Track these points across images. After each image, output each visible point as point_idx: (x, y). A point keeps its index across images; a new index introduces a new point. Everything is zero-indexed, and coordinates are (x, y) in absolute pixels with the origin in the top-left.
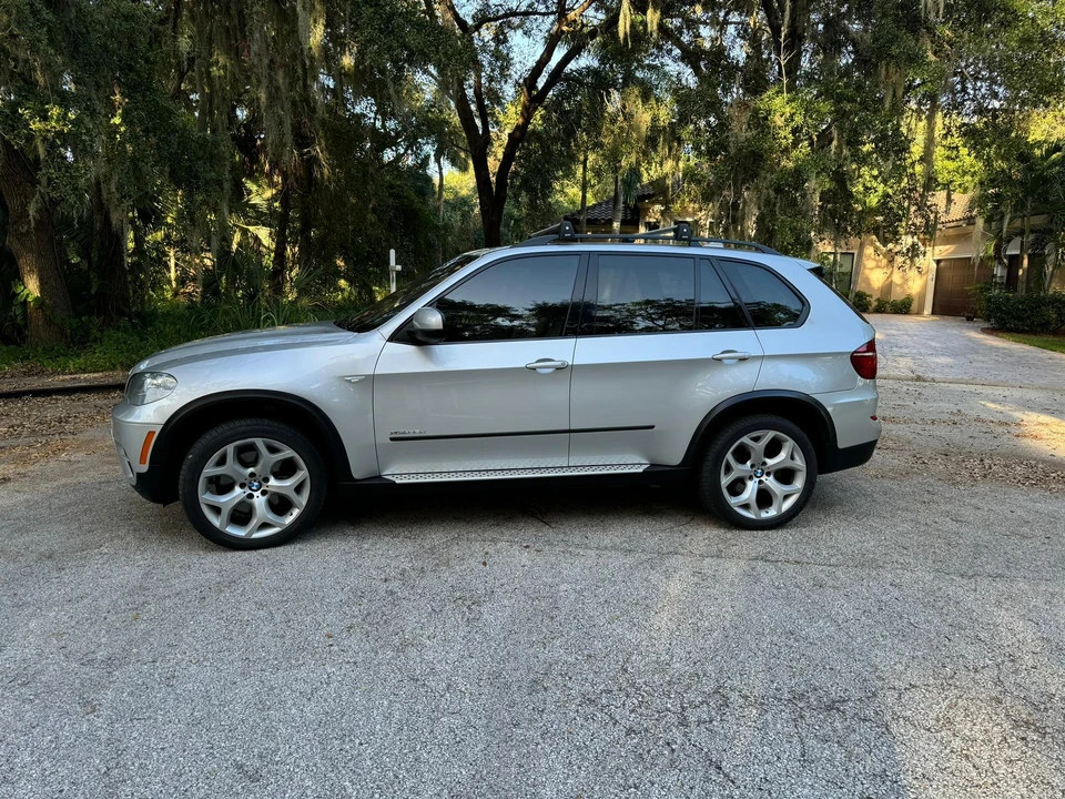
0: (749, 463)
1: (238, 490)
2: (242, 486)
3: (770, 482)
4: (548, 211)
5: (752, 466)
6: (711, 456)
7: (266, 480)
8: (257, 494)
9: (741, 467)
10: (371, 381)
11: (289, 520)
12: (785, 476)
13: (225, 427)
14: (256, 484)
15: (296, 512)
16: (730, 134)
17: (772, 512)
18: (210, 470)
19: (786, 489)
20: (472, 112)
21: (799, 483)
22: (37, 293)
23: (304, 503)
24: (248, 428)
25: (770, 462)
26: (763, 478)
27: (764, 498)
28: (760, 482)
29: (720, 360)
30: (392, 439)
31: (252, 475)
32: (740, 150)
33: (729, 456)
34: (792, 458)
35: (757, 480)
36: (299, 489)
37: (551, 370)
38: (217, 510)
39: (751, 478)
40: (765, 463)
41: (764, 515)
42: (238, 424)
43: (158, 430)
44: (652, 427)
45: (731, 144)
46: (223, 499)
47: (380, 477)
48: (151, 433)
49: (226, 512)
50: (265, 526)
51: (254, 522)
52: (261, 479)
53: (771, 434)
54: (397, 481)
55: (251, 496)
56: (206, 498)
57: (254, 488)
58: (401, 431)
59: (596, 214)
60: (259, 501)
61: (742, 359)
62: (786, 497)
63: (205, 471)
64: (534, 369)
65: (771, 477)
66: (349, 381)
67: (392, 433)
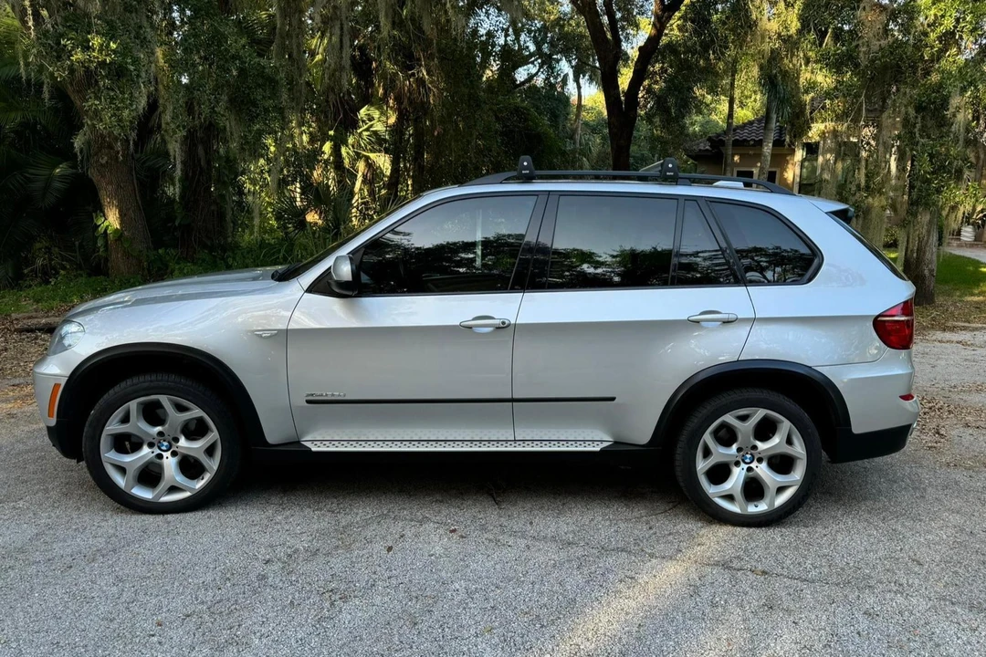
0: (735, 447)
1: (146, 450)
2: (151, 445)
3: (762, 470)
4: (681, 133)
5: (739, 450)
6: (684, 437)
7: (177, 440)
8: (168, 454)
9: (722, 450)
10: (285, 337)
11: (199, 484)
12: (781, 464)
13: (129, 382)
15: (207, 477)
16: (860, 42)
17: (761, 507)
18: (113, 427)
19: (781, 479)
20: (602, 25)
21: (798, 474)
22: (116, 225)
23: (215, 468)
24: (152, 384)
25: (761, 446)
26: (753, 465)
27: (754, 489)
28: (750, 469)
29: (697, 322)
30: (308, 402)
31: (161, 434)
32: (872, 61)
33: (707, 437)
34: (789, 442)
35: (746, 466)
36: (210, 451)
37: (491, 329)
38: (122, 470)
39: (737, 464)
40: (755, 447)
41: (752, 509)
42: (142, 379)
43: (63, 382)
44: (613, 399)
45: (861, 55)
46: (127, 459)
47: (298, 443)
48: (57, 386)
49: (131, 472)
50: (174, 489)
51: (163, 485)
52: (170, 438)
53: (760, 413)
54: (314, 449)
55: (160, 456)
56: (109, 456)
57: (164, 448)
58: (319, 393)
59: (744, 134)
60: (170, 463)
61: (726, 322)
62: (781, 490)
63: (107, 428)
64: (470, 327)
65: (764, 466)
66: (260, 336)
67: (308, 395)
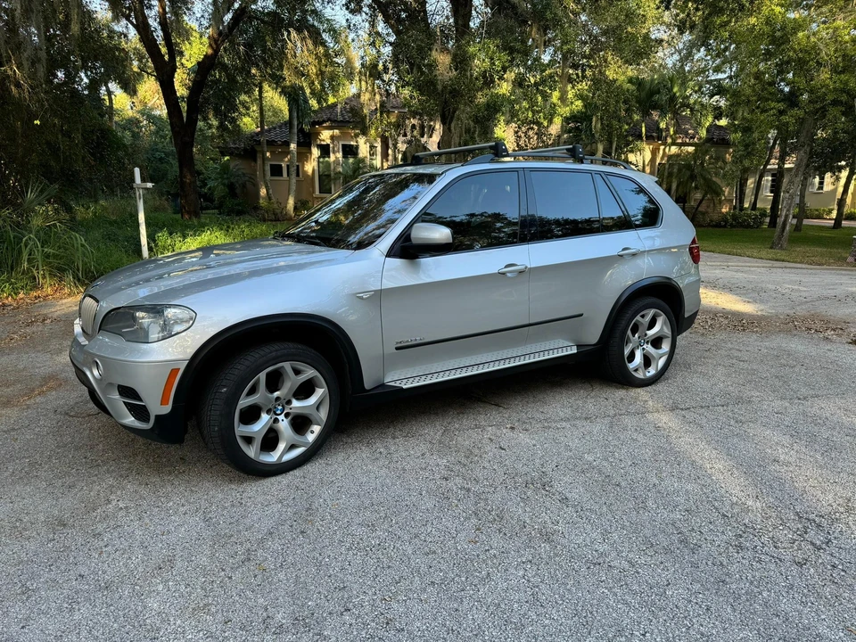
0: (638, 336)
1: (265, 417)
2: (268, 412)
3: (650, 349)
5: (639, 338)
7: (289, 402)
8: (281, 417)
9: (634, 339)
10: (379, 295)
11: (311, 438)
12: (657, 342)
14: (280, 408)
15: (317, 429)
17: (652, 371)
18: (244, 401)
19: (659, 352)
21: (666, 347)
23: (325, 419)
24: (279, 353)
25: (649, 333)
26: (644, 347)
27: (647, 361)
28: (644, 349)
29: (621, 256)
30: (397, 349)
31: (277, 399)
33: (629, 332)
35: (642, 348)
36: (319, 407)
38: (250, 441)
39: (638, 347)
40: (646, 335)
41: (649, 374)
43: (182, 367)
44: (581, 315)
46: (253, 428)
47: (383, 385)
48: (174, 372)
49: (258, 440)
50: (292, 447)
51: (283, 446)
52: (284, 402)
53: (652, 312)
54: (404, 387)
55: (276, 421)
56: (241, 430)
57: (279, 412)
58: (406, 340)
60: (284, 424)
61: (634, 255)
62: (659, 358)
63: (241, 402)
64: (504, 274)
65: (649, 346)
66: (361, 298)
67: (397, 343)
